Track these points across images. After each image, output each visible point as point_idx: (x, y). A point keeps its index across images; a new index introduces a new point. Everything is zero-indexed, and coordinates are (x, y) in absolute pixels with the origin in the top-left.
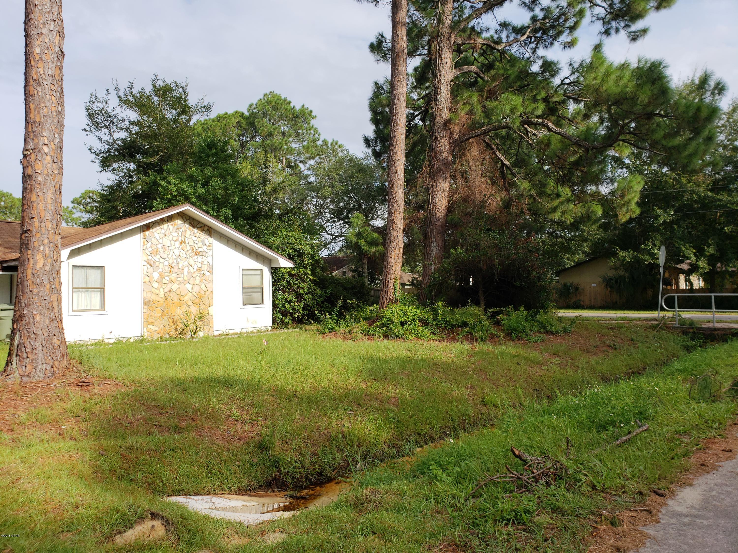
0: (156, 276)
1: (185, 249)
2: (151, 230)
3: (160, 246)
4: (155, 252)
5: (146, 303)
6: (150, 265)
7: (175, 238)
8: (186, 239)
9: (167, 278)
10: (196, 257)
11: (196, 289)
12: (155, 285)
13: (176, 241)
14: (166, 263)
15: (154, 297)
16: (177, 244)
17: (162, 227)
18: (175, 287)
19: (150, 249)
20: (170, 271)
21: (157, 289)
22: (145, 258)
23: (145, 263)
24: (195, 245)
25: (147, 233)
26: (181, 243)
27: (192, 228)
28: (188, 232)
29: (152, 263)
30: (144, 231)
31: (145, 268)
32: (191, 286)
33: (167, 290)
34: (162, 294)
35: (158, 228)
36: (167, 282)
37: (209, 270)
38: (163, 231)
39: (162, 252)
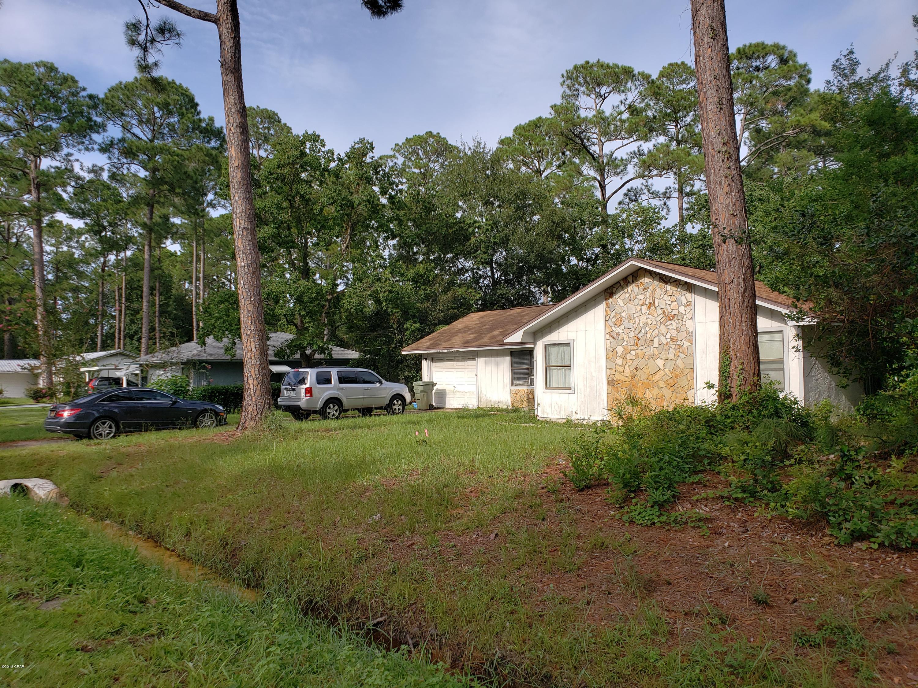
0: (620, 350)
1: (655, 314)
2: (616, 297)
3: (624, 314)
4: (619, 322)
5: (611, 383)
6: (614, 338)
7: (641, 302)
8: (656, 300)
9: (633, 353)
10: (669, 322)
11: (670, 365)
12: (620, 361)
13: (642, 305)
14: (632, 334)
15: (618, 376)
16: (644, 308)
17: (626, 290)
18: (641, 363)
19: (614, 319)
20: (637, 344)
21: (622, 366)
22: (608, 331)
23: (608, 337)
24: (668, 306)
25: (610, 301)
26: (649, 308)
27: (663, 285)
28: (658, 290)
29: (615, 335)
30: (606, 299)
31: (608, 341)
32: (663, 361)
33: (632, 367)
34: (627, 372)
35: (622, 292)
36: (634, 358)
37: (687, 338)
38: (627, 295)
39: (626, 321)
